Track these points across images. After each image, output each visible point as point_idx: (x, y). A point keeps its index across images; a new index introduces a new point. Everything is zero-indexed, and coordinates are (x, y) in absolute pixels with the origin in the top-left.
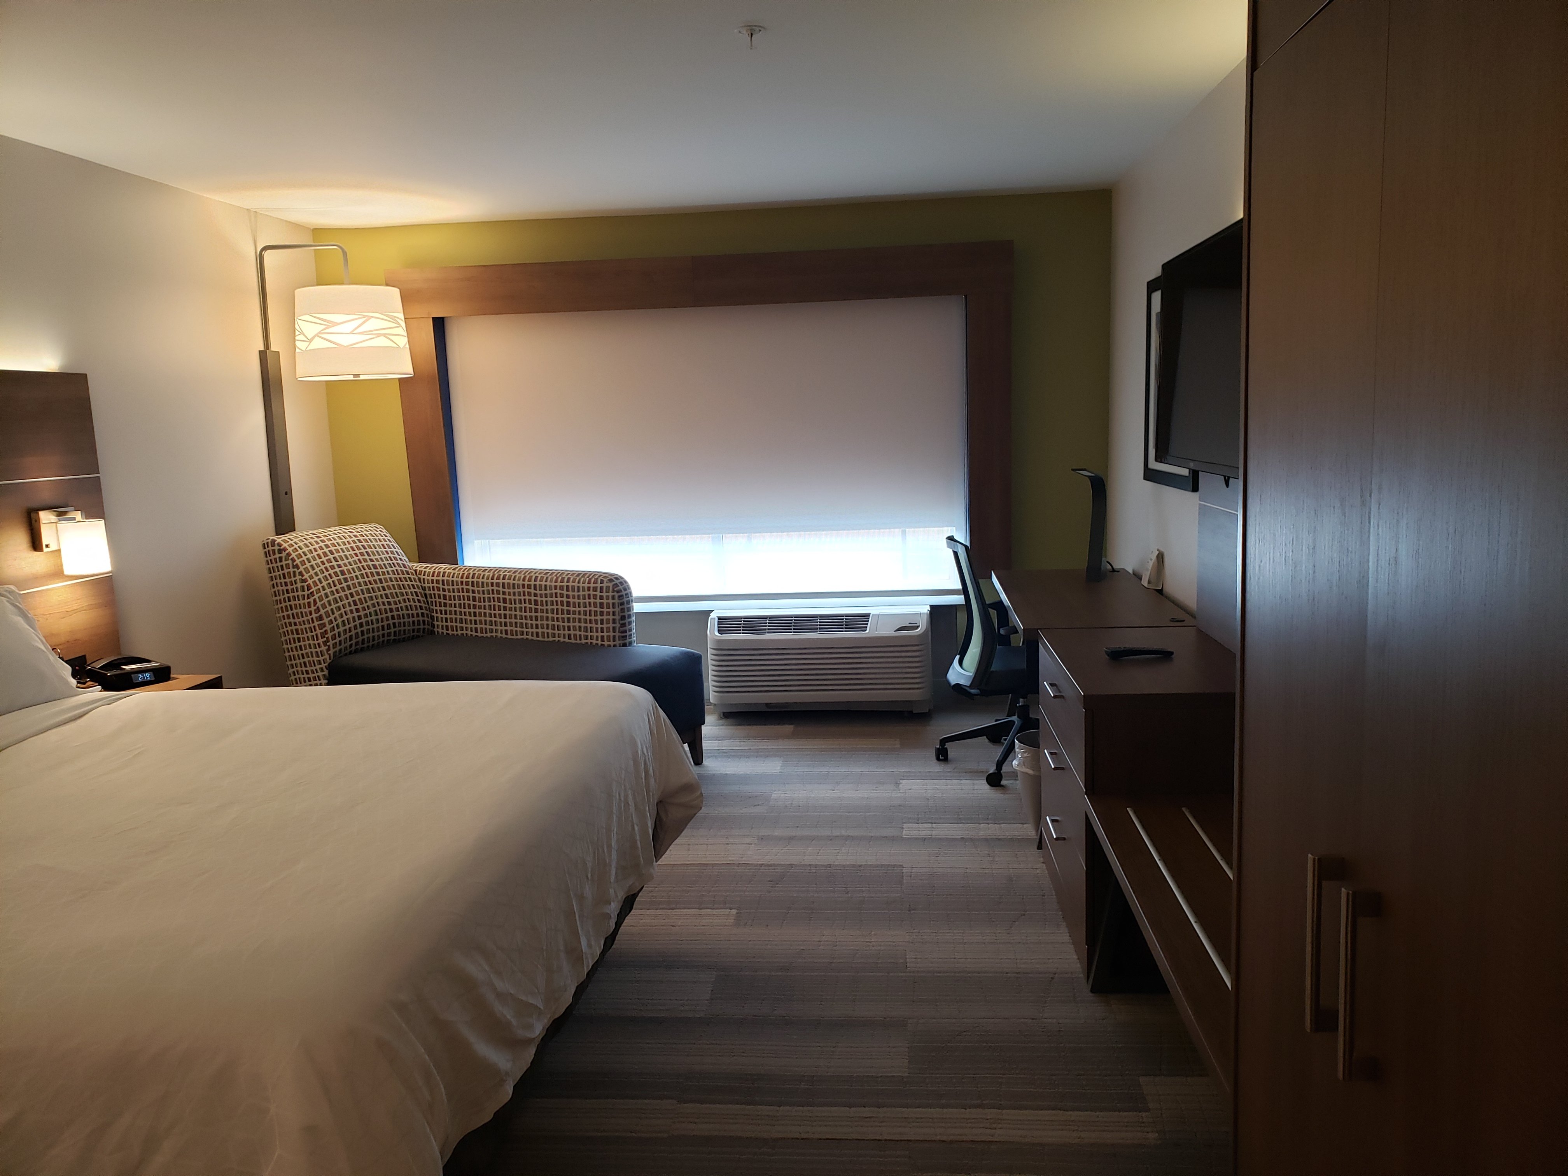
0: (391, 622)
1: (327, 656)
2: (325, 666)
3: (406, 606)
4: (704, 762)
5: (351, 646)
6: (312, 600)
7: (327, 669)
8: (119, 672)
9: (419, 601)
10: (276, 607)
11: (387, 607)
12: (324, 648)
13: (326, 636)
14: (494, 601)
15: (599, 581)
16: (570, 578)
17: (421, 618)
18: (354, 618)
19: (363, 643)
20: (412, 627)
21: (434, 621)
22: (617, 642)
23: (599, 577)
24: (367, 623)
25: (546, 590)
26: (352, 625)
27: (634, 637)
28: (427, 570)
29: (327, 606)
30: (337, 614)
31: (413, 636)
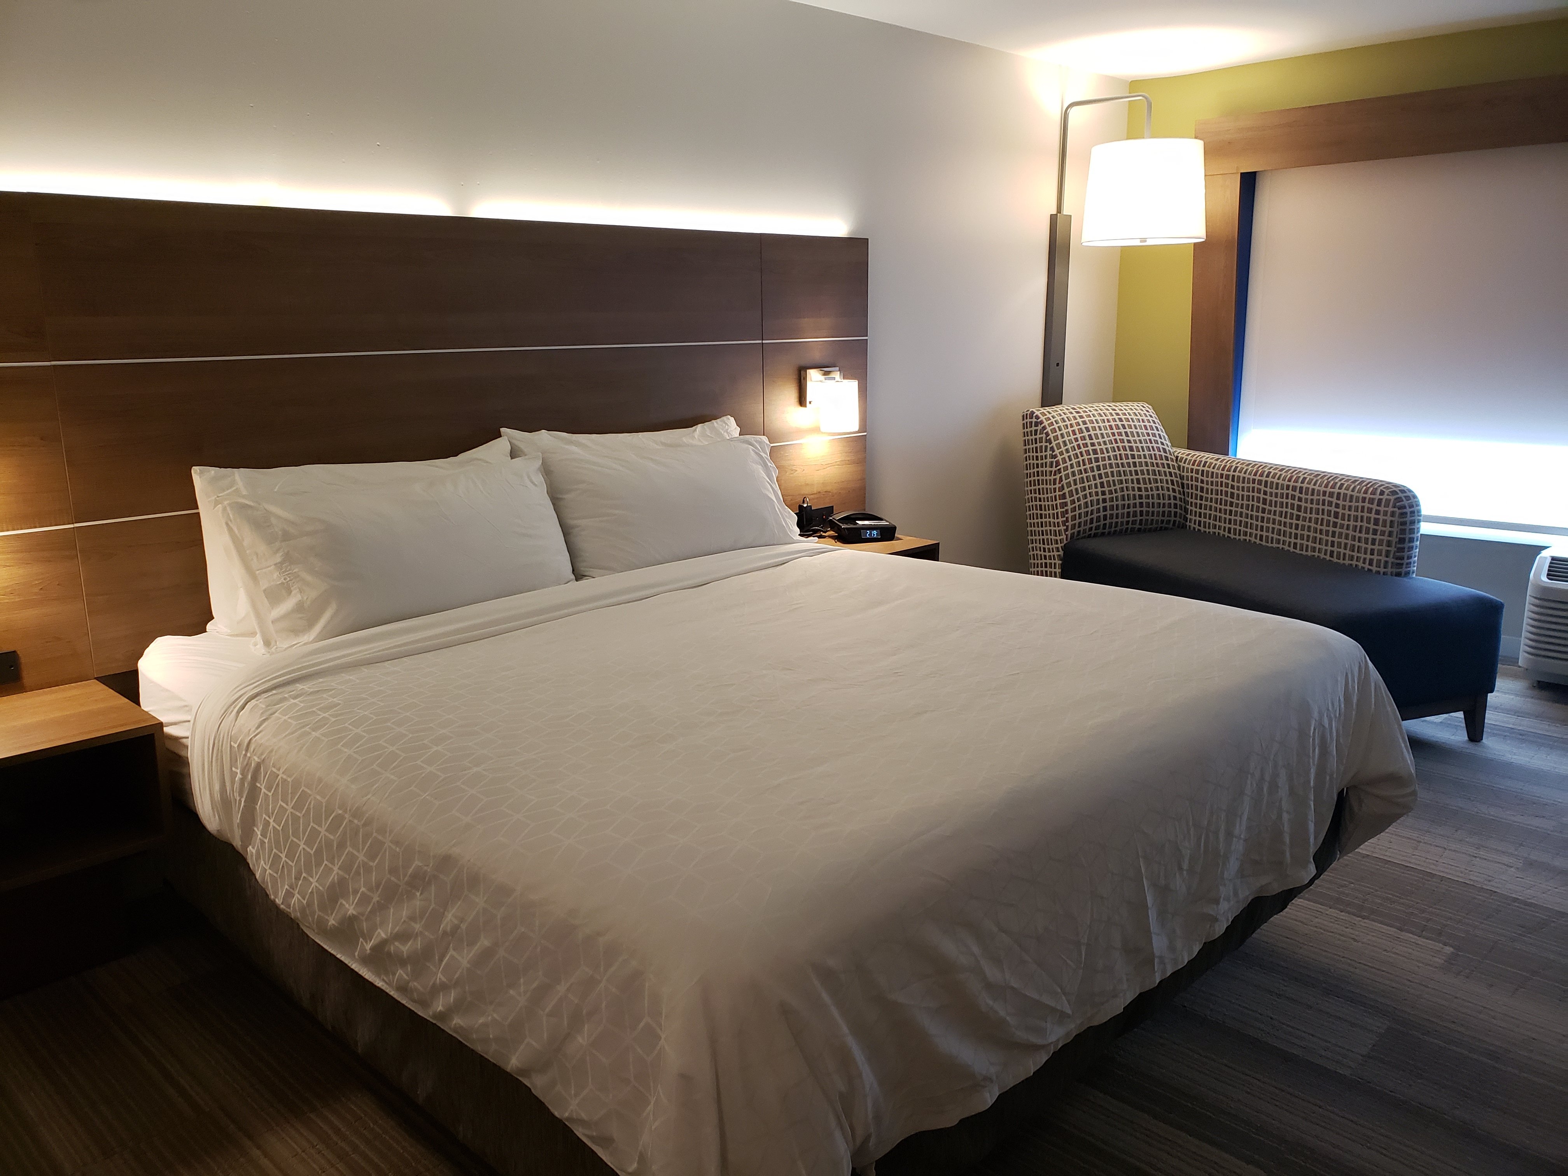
0: (1138, 509)
1: (1064, 537)
2: (1061, 547)
3: (1158, 495)
4: (1484, 741)
5: (1091, 529)
6: (1058, 477)
7: (1063, 550)
8: (852, 526)
9: (1174, 491)
10: (1026, 480)
11: (1137, 493)
12: (1062, 528)
13: (1066, 516)
14: (1253, 501)
15: (1379, 491)
16: (1344, 484)
17: (1173, 510)
18: (1098, 500)
19: (1104, 528)
20: (1161, 518)
21: (1187, 514)
22: (1389, 570)
23: (1380, 486)
24: (1112, 508)
25: (1312, 495)
26: (1095, 507)
27: (1414, 566)
28: (1189, 458)
29: (1072, 485)
30: (1081, 494)
31: (1161, 527)
